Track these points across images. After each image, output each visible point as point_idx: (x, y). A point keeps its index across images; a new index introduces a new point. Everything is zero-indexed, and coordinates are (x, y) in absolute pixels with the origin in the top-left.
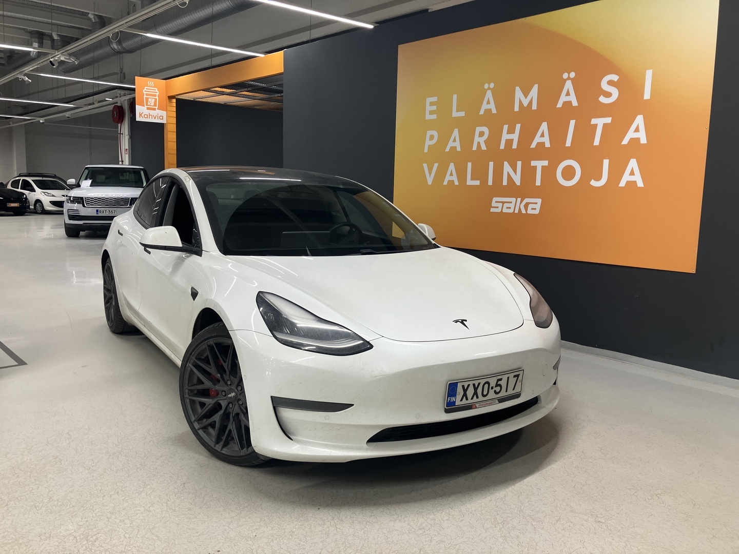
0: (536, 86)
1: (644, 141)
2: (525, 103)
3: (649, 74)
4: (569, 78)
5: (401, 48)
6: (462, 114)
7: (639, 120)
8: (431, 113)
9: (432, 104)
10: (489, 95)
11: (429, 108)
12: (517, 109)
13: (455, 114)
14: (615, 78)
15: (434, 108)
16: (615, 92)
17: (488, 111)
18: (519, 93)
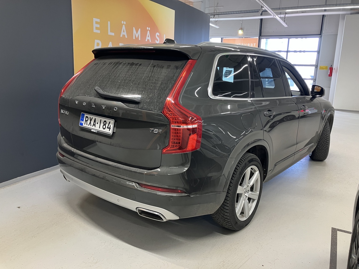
0: (140, 29)
2: (137, 36)
3: (165, 35)
4: (148, 30)
6: (113, 34)
8: (97, 28)
9: (97, 23)
10: (124, 27)
11: (95, 25)
12: (134, 38)
13: (110, 33)
14: (158, 34)
15: (98, 26)
16: (159, 40)
17: (124, 36)
18: (134, 31)
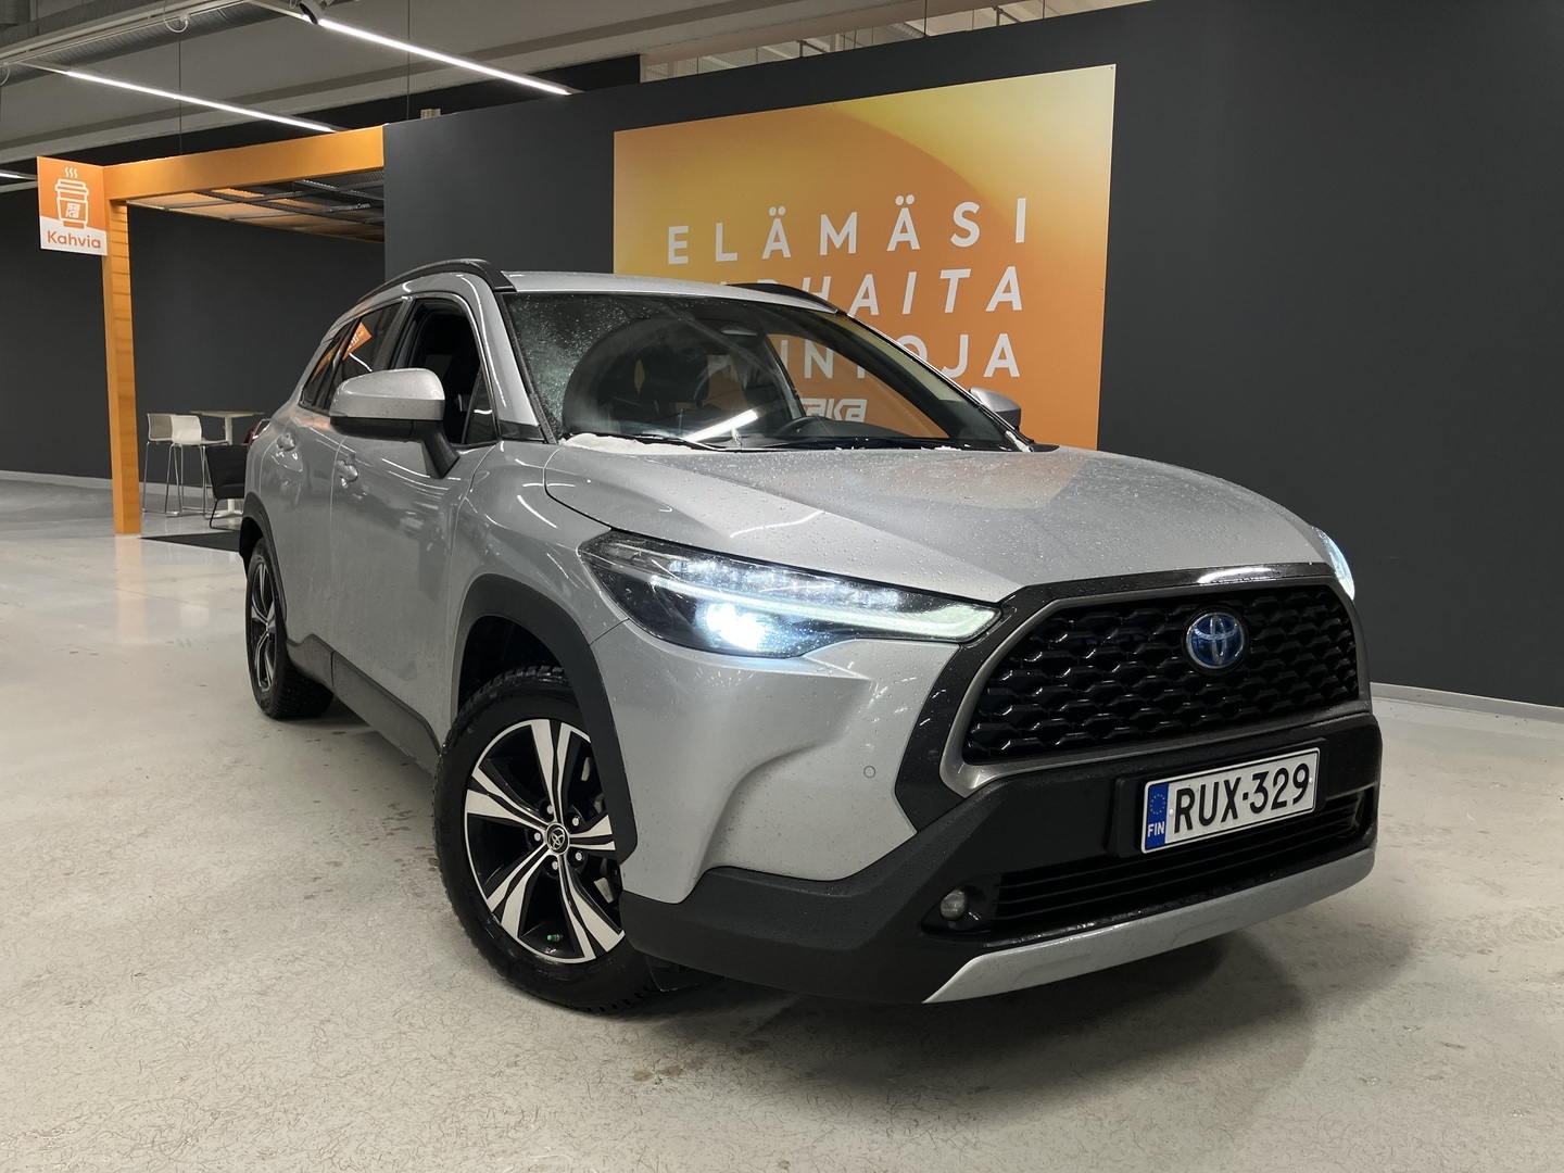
0: (854, 216)
1: (1017, 306)
2: (838, 242)
3: (1022, 204)
4: (905, 205)
5: (620, 138)
6: (733, 257)
7: (1010, 274)
8: (678, 252)
9: (679, 237)
10: (777, 225)
11: (673, 245)
12: (824, 251)
13: (721, 257)
14: (973, 207)
15: (683, 244)
16: (974, 229)
17: (777, 253)
18: (826, 226)
